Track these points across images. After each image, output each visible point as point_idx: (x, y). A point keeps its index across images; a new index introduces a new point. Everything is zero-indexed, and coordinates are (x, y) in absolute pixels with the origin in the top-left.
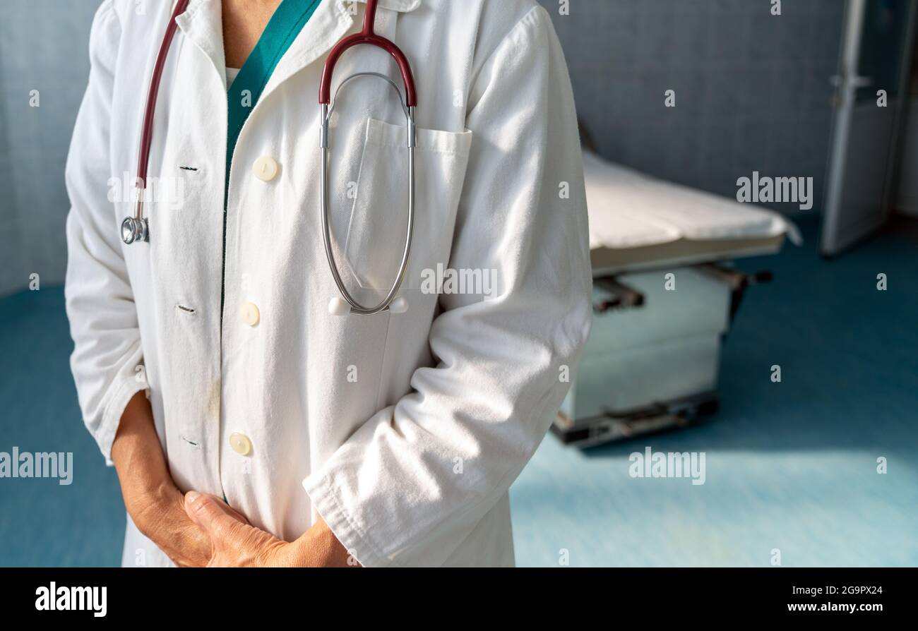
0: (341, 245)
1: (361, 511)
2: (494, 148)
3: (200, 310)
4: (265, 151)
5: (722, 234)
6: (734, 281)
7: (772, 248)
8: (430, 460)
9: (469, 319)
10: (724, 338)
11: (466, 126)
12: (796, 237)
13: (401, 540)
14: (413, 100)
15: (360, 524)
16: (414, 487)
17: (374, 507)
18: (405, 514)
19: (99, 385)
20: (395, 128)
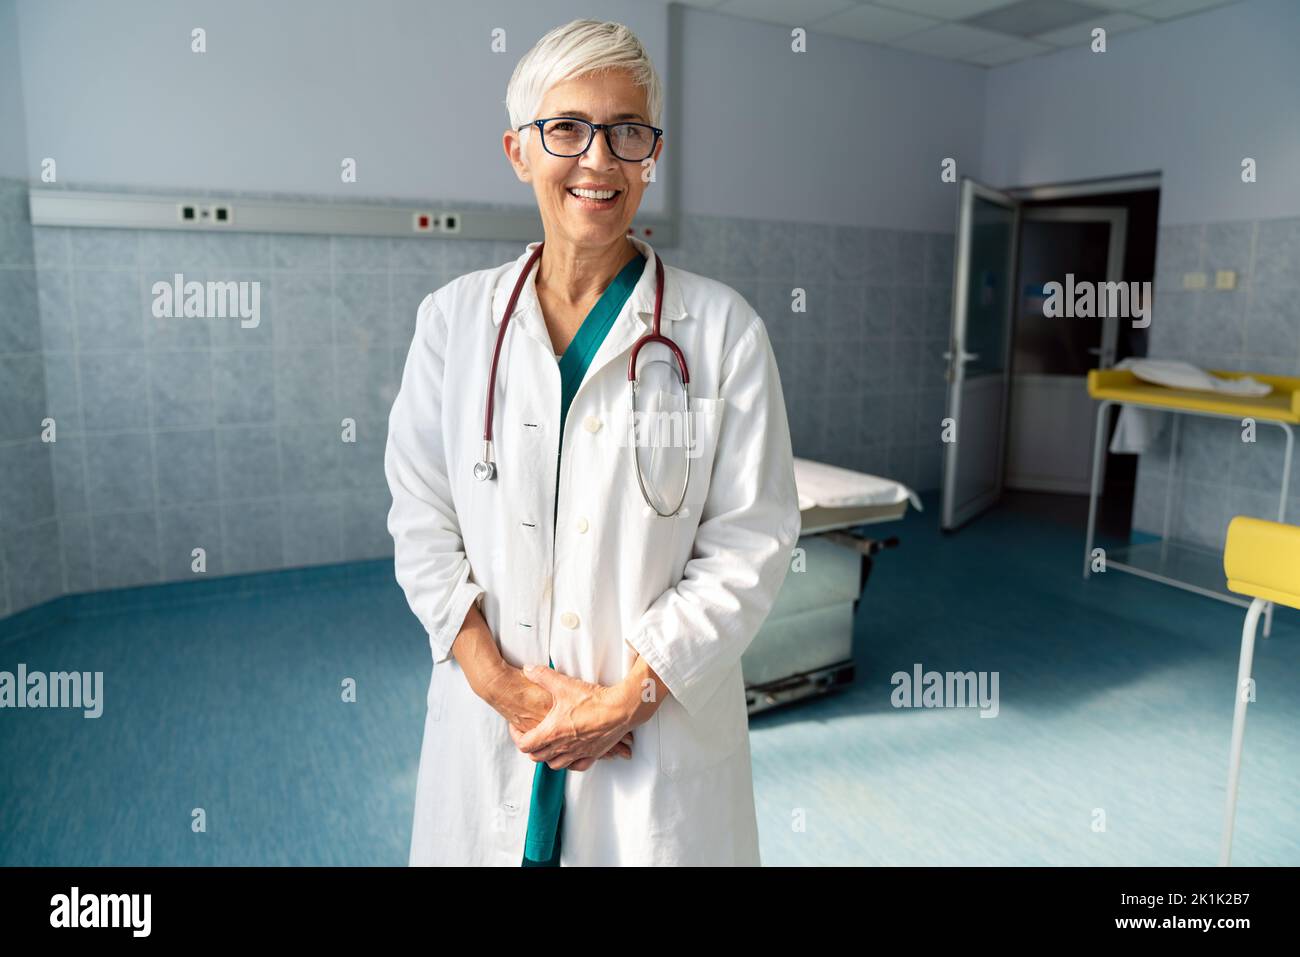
0: (646, 476)
1: (668, 650)
2: (737, 410)
3: (539, 525)
4: (589, 412)
5: (851, 503)
6: (865, 547)
7: (898, 516)
8: (710, 614)
9: (725, 523)
10: (857, 604)
11: (719, 397)
12: (918, 505)
13: (694, 669)
14: (686, 379)
15: (668, 659)
16: (700, 633)
17: (676, 647)
18: (695, 649)
19: (443, 593)
20: (676, 397)
